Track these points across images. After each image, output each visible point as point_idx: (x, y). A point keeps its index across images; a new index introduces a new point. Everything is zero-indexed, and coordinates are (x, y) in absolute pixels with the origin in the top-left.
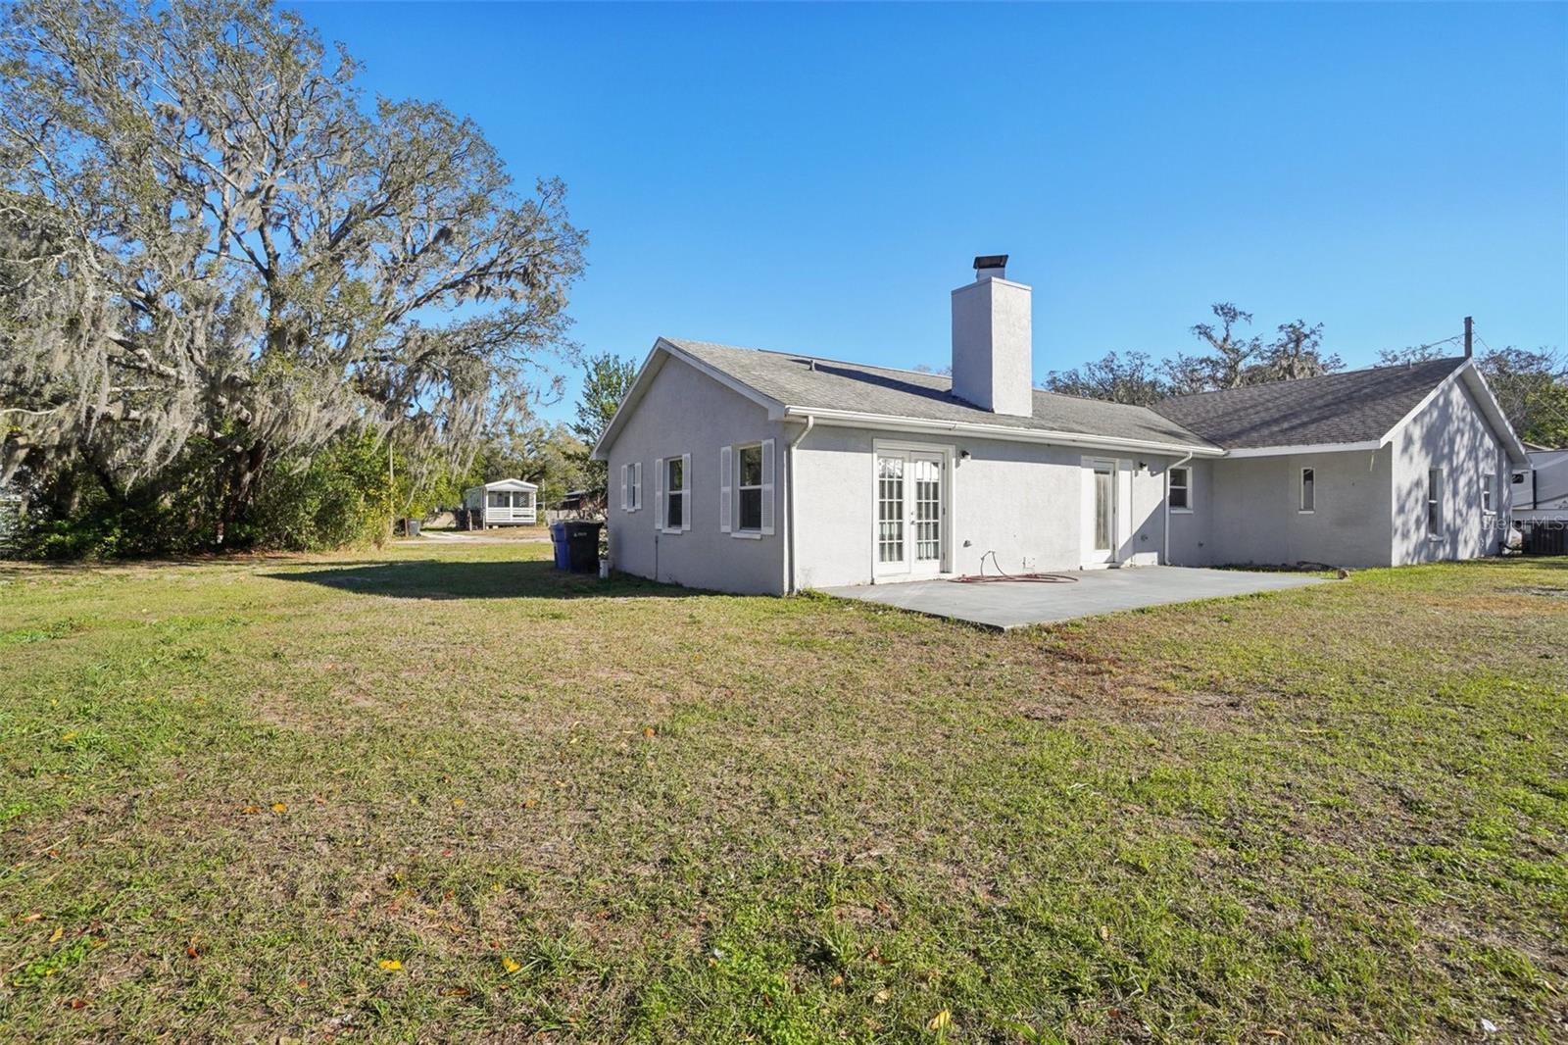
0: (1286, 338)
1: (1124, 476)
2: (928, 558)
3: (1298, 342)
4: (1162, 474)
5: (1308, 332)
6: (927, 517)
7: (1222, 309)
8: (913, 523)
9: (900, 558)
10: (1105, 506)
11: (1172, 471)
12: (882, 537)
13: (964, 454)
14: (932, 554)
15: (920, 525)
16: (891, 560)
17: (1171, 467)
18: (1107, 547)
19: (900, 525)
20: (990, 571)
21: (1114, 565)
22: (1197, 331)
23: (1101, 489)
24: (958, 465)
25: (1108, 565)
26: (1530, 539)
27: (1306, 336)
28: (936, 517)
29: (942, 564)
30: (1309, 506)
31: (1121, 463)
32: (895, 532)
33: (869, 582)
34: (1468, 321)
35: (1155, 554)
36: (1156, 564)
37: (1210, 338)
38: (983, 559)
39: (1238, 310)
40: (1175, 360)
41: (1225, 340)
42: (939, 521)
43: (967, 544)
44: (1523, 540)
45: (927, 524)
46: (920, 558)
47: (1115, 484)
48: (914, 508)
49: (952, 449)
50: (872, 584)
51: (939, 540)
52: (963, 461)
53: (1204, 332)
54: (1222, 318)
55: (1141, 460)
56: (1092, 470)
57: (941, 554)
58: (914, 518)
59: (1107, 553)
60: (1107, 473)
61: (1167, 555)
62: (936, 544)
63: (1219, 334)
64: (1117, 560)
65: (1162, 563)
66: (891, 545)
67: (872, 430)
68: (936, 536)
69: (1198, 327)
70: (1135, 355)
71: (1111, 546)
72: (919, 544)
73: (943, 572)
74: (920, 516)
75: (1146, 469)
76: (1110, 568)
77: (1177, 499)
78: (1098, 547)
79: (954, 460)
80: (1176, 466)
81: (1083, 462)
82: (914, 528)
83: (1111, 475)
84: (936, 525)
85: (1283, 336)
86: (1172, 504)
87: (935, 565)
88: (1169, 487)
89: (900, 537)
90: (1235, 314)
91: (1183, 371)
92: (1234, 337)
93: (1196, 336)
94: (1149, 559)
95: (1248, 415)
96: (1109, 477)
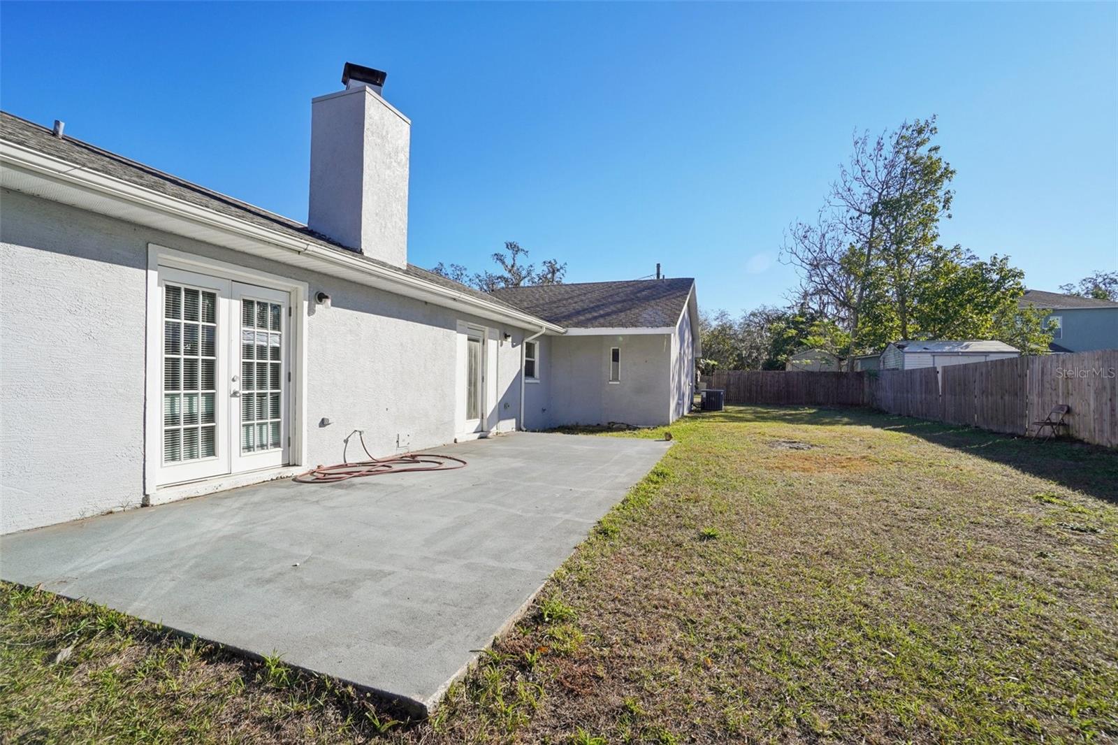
0: (547, 270)
1: (492, 344)
2: (262, 446)
3: (553, 273)
4: (520, 346)
5: (559, 268)
6: (262, 384)
7: (511, 246)
8: (235, 394)
9: (211, 450)
10: (476, 374)
11: (527, 343)
12: (172, 419)
13: (321, 297)
14: (268, 437)
15: (248, 398)
16: (192, 456)
17: (527, 340)
18: (476, 417)
19: (211, 399)
20: (356, 456)
21: (483, 434)
22: (495, 257)
23: (472, 355)
24: (311, 311)
25: (478, 435)
26: (705, 401)
27: (558, 270)
28: (276, 384)
29: (286, 454)
30: (616, 379)
31: (490, 332)
32: (200, 407)
33: (138, 500)
34: (658, 266)
35: (514, 420)
36: (514, 430)
37: (503, 263)
38: (346, 441)
39: (520, 247)
40: (483, 275)
41: (513, 266)
42: (282, 391)
43: (323, 423)
44: (702, 401)
45: (261, 396)
46: (249, 448)
47: (484, 352)
48: (237, 371)
49: (302, 288)
50: (145, 505)
51: (282, 419)
52: (319, 307)
53: (499, 258)
54: (511, 251)
55: (506, 331)
56: (466, 337)
57: (285, 439)
58: (237, 386)
59: (476, 423)
60: (477, 341)
61: (522, 421)
62: (276, 426)
63: (509, 262)
64: (485, 429)
65: (519, 429)
66: (191, 433)
67: (148, 228)
68: (276, 412)
69: (496, 254)
70: (456, 267)
71: (480, 416)
72: (247, 426)
73: (288, 465)
74: (248, 384)
75: (510, 339)
76: (481, 438)
77: (529, 370)
78: (470, 417)
79: (306, 304)
80: (529, 339)
81: (458, 327)
82: (237, 403)
83: (481, 343)
84: (276, 398)
85: (545, 268)
86: (527, 375)
87: (274, 457)
88: (524, 358)
89: (210, 415)
90: (519, 250)
91: (487, 284)
92: (518, 264)
93: (495, 260)
94: (508, 425)
95: (570, 304)
96: (479, 345)
